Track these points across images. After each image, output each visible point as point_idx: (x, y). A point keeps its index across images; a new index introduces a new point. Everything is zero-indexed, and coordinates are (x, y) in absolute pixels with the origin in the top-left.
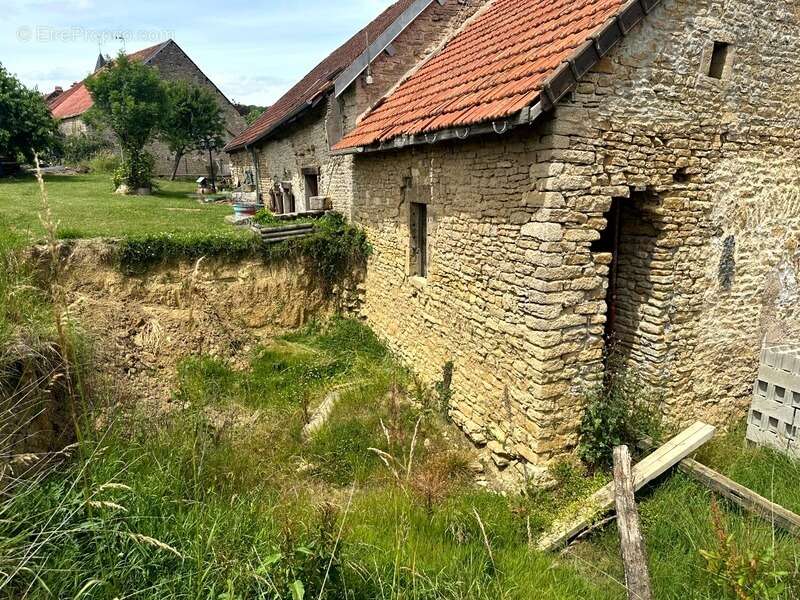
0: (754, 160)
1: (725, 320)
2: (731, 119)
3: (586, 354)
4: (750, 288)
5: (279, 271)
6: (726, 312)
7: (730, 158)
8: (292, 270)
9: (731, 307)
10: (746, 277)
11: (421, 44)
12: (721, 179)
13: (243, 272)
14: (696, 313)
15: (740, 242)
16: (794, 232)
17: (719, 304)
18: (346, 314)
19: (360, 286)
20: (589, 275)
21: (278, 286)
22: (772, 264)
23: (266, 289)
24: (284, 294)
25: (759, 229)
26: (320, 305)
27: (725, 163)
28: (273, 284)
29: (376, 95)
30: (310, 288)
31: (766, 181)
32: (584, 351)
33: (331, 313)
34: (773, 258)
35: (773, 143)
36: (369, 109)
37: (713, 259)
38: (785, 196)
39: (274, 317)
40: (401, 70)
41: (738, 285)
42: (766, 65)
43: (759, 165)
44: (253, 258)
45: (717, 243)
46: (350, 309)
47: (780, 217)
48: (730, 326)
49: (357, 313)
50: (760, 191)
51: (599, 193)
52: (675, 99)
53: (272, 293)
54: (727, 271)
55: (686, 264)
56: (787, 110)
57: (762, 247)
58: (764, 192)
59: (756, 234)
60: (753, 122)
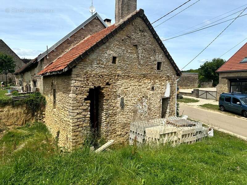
0: (127, 81)
1: (123, 117)
2: (120, 72)
3: (85, 125)
4: (129, 109)
5: (17, 109)
6: (124, 114)
7: (121, 80)
8: (22, 108)
9: (125, 113)
10: (128, 107)
11: (64, 49)
12: (119, 85)
13: (6, 109)
14: (115, 115)
15: (125, 99)
16: (139, 97)
17: (122, 113)
18: (39, 121)
19: (43, 113)
20: (84, 106)
21: (17, 113)
22: (134, 104)
23: (13, 114)
24: (19, 116)
25: (130, 96)
26: (30, 118)
27: (119, 81)
28: (15, 112)
29: (50, 61)
30: (27, 114)
31: (130, 86)
32: (84, 124)
33: (34, 121)
34: (135, 102)
35: (131, 78)
36: (48, 65)
37: (118, 102)
38: (136, 89)
39: (15, 122)
40: (58, 55)
41: (126, 108)
42: (127, 61)
43: (128, 82)
44: (9, 105)
45: (119, 99)
46: (40, 120)
47: (135, 93)
48: (125, 118)
49: (42, 121)
50: (129, 87)
51: (86, 87)
52: (104, 68)
53: (15, 115)
54: (123, 105)
55: (111, 103)
56: (134, 71)
57: (131, 100)
58: (130, 88)
59: (129, 97)
60: (125, 73)
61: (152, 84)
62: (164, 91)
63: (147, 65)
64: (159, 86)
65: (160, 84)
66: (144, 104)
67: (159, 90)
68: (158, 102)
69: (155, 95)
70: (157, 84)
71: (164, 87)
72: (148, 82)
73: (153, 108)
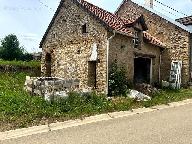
0: (61, 48)
4: (62, 68)
6: (59, 71)
10: (61, 66)
14: (55, 71)
15: (60, 61)
16: (68, 59)
17: (58, 70)
22: (65, 65)
27: (57, 49)
31: (63, 51)
34: (65, 64)
37: (56, 63)
38: (66, 53)
43: (61, 49)
47: (66, 57)
48: (60, 74)
52: (51, 42)
54: (58, 66)
56: (64, 40)
57: (63, 62)
58: (63, 53)
59: (62, 60)
60: (60, 43)
61: (78, 48)
62: (91, 54)
63: (73, 33)
64: (84, 49)
65: (86, 47)
66: (72, 65)
67: (85, 53)
68: (83, 65)
69: (81, 58)
70: (83, 47)
71: (90, 50)
72: (74, 47)
73: (79, 70)
